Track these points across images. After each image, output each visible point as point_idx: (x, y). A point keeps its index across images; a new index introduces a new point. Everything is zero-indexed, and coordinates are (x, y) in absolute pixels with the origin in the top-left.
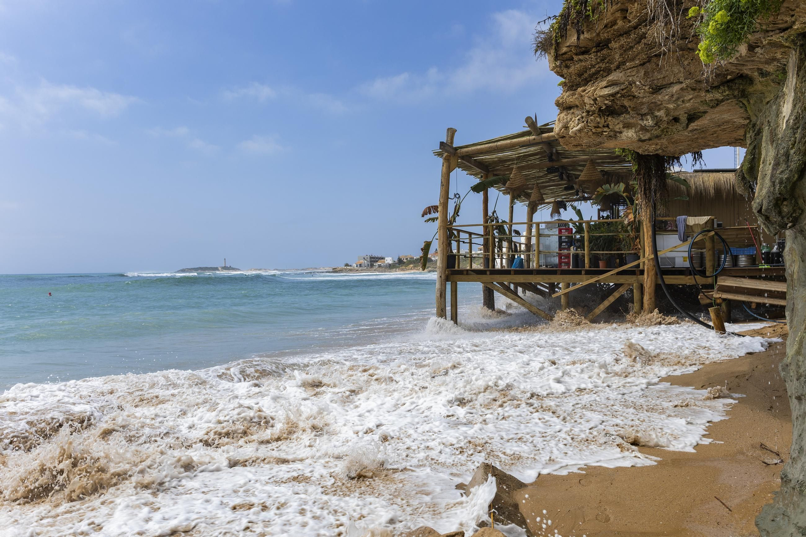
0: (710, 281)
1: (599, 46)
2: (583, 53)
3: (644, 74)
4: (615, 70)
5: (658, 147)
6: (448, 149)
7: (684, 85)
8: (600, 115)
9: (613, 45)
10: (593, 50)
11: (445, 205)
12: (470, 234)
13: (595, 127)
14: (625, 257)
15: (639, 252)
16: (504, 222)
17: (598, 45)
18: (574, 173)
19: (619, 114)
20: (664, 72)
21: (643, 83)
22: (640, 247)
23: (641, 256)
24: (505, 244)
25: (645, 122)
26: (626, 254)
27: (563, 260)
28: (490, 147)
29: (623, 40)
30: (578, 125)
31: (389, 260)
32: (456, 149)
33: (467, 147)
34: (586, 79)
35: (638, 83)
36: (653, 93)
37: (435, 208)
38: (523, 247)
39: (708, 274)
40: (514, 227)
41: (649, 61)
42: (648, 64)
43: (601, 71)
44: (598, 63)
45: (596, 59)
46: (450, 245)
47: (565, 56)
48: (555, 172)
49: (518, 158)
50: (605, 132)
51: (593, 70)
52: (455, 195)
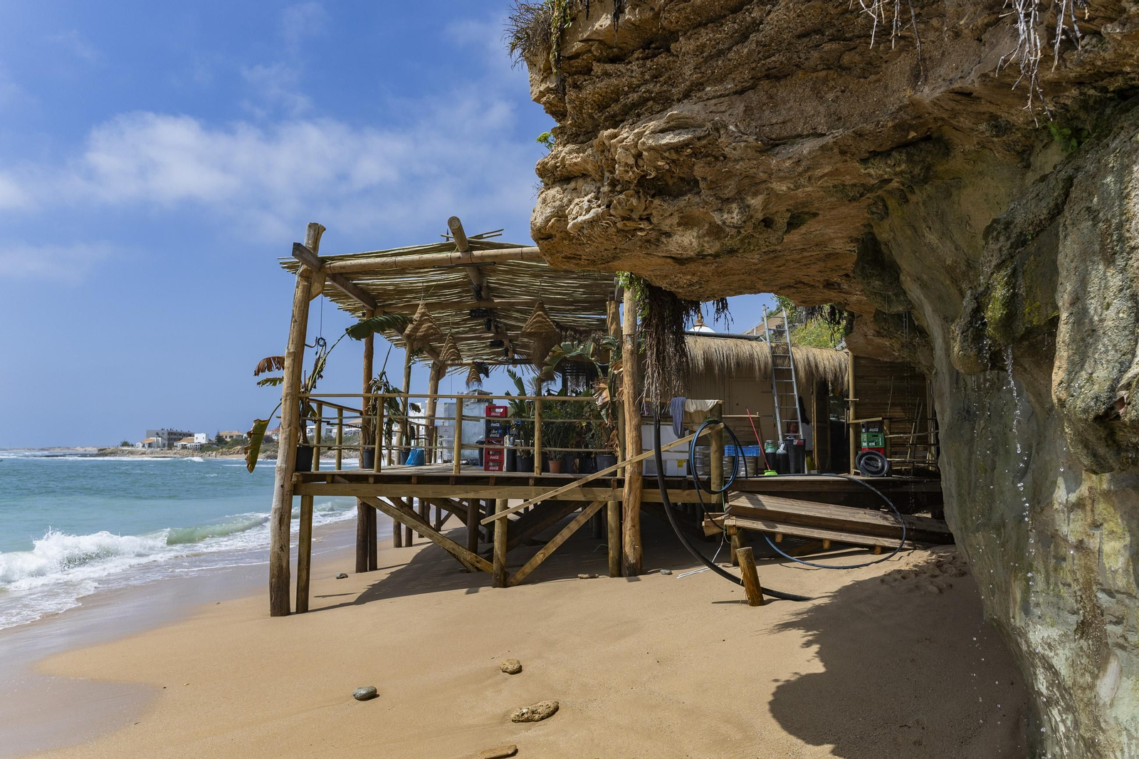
0: (714, 499)
1: (649, 49)
2: (613, 60)
3: (745, 111)
4: (679, 100)
5: (695, 279)
6: (310, 258)
7: (829, 139)
8: (638, 192)
9: (684, 45)
10: (636, 55)
11: (298, 357)
12: (341, 409)
13: (624, 219)
14: (595, 458)
15: (616, 451)
16: (395, 391)
17: (646, 45)
18: (506, 321)
19: (677, 195)
20: (784, 112)
21: (742, 129)
22: (617, 442)
23: (620, 459)
24: (396, 427)
25: (725, 216)
26: (596, 453)
27: (492, 457)
28: (384, 264)
29: (705, 36)
30: (588, 211)
31: (200, 438)
32: (323, 260)
33: (342, 258)
34: (613, 116)
35: (732, 127)
36: (762, 152)
37: (280, 362)
38: (422, 431)
39: (714, 487)
40: (410, 400)
41: (753, 87)
42: (750, 93)
43: (648, 100)
44: (646, 82)
45: (643, 73)
46: (303, 427)
47: (575, 63)
48: (482, 317)
49: (427, 289)
50: (641, 230)
51: (634, 97)
52: (318, 341)
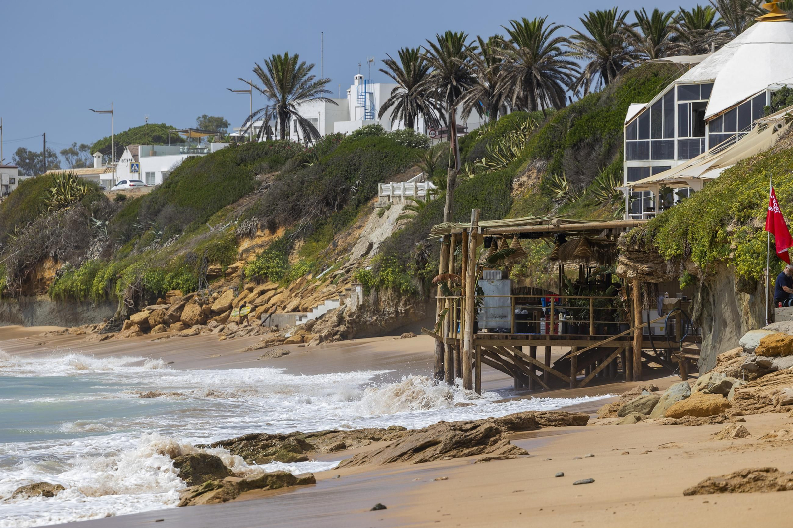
0: (678, 345)
15: (630, 323)
22: (630, 319)
23: (632, 326)
26: (620, 324)
28: (514, 231)
39: (676, 340)
